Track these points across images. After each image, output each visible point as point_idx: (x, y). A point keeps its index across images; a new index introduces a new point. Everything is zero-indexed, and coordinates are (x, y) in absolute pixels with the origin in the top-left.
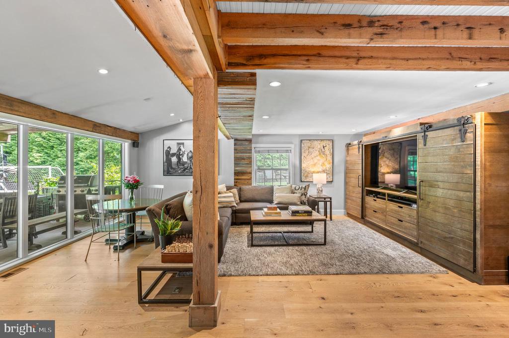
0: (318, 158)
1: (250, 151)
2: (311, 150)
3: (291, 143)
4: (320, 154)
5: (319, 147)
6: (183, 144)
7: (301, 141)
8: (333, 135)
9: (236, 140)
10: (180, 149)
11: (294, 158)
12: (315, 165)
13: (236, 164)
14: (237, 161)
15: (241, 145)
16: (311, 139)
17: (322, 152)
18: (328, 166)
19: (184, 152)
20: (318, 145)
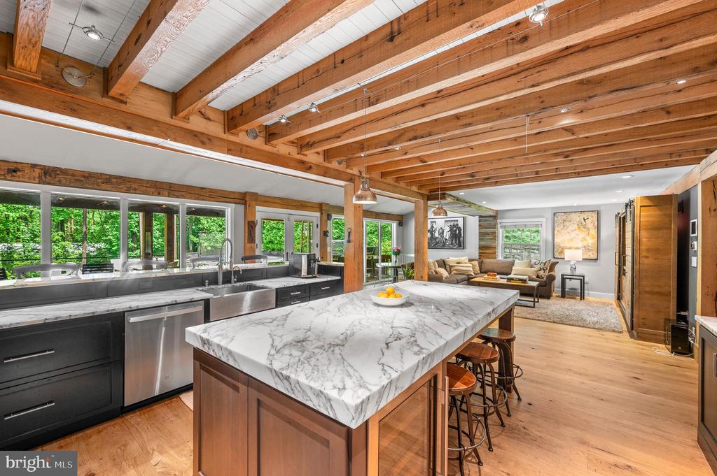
0: (577, 232)
1: (494, 227)
2: (566, 223)
3: (542, 217)
4: (579, 228)
5: (578, 219)
6: (435, 222)
7: (555, 214)
8: (599, 206)
9: (480, 217)
10: (433, 227)
11: (546, 233)
12: (572, 240)
13: (481, 239)
14: (482, 236)
15: (486, 221)
16: (567, 212)
17: (582, 226)
18: (591, 241)
19: (436, 229)
20: (576, 218)
